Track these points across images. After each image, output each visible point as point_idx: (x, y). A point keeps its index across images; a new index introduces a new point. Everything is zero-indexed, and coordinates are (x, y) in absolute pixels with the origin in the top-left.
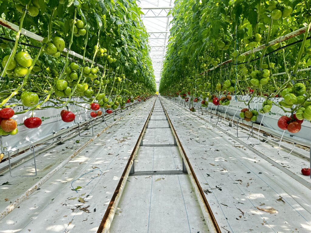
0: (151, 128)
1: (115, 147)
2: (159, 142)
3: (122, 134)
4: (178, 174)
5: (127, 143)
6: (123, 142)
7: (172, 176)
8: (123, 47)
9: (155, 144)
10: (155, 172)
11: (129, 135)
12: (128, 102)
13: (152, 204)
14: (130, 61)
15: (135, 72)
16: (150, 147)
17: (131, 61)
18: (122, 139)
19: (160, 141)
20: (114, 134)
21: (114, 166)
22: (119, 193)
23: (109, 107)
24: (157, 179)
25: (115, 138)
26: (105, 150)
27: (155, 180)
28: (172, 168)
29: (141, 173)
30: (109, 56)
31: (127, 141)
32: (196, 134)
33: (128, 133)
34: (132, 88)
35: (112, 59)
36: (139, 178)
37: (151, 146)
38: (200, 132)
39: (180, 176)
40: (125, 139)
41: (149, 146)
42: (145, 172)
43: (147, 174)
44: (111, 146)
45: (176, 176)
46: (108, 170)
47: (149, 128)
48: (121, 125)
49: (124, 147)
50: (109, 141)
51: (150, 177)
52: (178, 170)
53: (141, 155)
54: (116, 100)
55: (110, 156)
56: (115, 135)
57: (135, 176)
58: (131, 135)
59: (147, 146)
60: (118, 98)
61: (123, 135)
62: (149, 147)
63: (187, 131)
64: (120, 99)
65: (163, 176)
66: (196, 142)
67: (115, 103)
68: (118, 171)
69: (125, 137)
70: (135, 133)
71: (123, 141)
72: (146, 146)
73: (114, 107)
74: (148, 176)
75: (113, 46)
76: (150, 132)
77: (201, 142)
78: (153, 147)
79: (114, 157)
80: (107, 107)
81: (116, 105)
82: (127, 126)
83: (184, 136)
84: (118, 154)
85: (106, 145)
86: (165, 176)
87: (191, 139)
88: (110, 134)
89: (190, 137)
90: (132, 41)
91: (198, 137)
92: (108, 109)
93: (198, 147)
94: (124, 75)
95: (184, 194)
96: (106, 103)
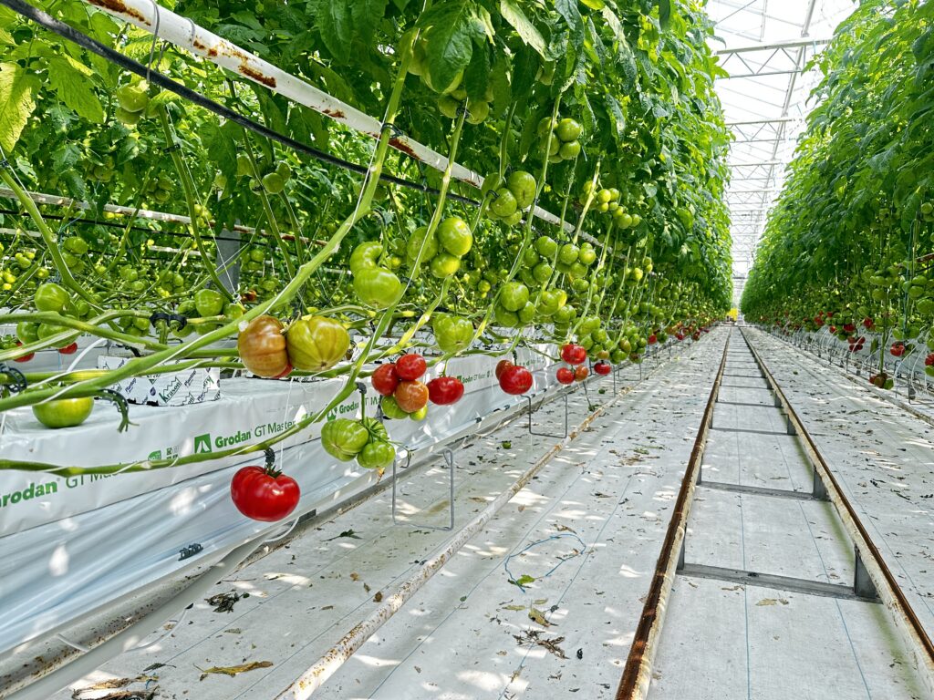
0: (725, 430)
1: (613, 476)
2: (757, 478)
3: (629, 438)
4: (837, 595)
5: (650, 467)
6: (636, 462)
7: (812, 598)
8: (661, 178)
9: (746, 483)
10: (753, 575)
11: (653, 444)
12: (651, 340)
13: (752, 675)
14: (675, 220)
15: (685, 249)
16: (727, 492)
17: (678, 217)
18: (632, 455)
20: (604, 434)
21: (618, 533)
22: (657, 618)
23: (605, 356)
24: (760, 599)
25: (610, 447)
26: (585, 480)
27: (756, 602)
28: (812, 572)
29: (707, 571)
30: (622, 209)
31: (647, 461)
32: (892, 466)
33: (649, 438)
34: (666, 298)
35: (628, 216)
36: (700, 583)
37: (729, 489)
38: (906, 460)
39: (843, 602)
40: (642, 456)
41: (722, 489)
42: (719, 571)
43: (728, 579)
44: (600, 469)
45: (830, 600)
46: (601, 541)
47: (716, 429)
48: (622, 410)
49: (643, 480)
50: (592, 453)
51: (736, 588)
52: (834, 581)
53: (698, 513)
54: (623, 335)
55: (600, 499)
56: (609, 438)
57: (689, 578)
58: (658, 443)
59: (717, 488)
60: (629, 329)
61: (633, 441)
62: (723, 492)
63: (858, 451)
64: (634, 332)
65: (786, 594)
66: (895, 494)
67: (619, 344)
68: (632, 552)
69: (639, 448)
70: (671, 441)
71: (637, 460)
72: (712, 485)
73: (616, 356)
74: (731, 585)
75: (632, 179)
76: (720, 442)
77: (915, 497)
78: (738, 494)
79: (613, 507)
80: (600, 355)
81: (623, 350)
82: (641, 415)
83: (846, 469)
84: (626, 500)
85: (585, 466)
86: (789, 593)
87: (876, 485)
88: (593, 434)
89: (869, 476)
90: (685, 160)
91: (901, 478)
92: (599, 361)
93: (903, 513)
94: (650, 259)
95: (863, 666)
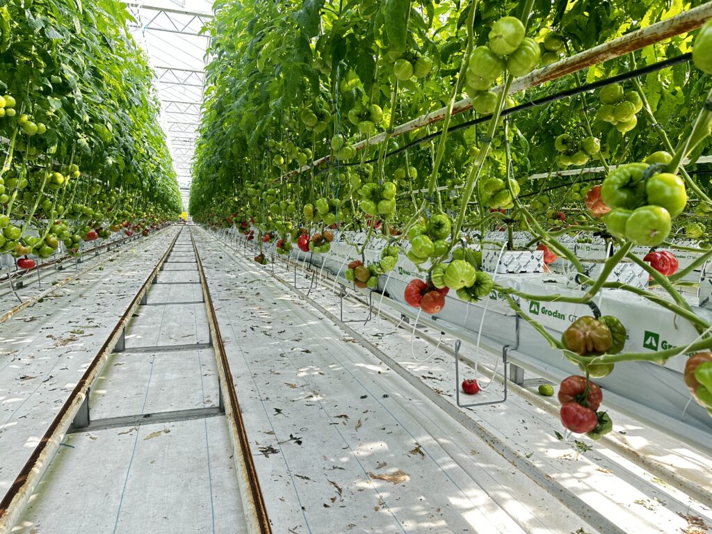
0: (156, 305)
1: (44, 358)
2: (171, 338)
3: (70, 322)
4: (207, 415)
5: (82, 345)
6: (71, 342)
7: (190, 423)
8: (70, 95)
9: (160, 344)
10: (148, 416)
11: (91, 324)
12: (90, 237)
13: (125, 499)
14: (92, 134)
15: (110, 161)
16: (145, 354)
17: (96, 132)
18: (68, 336)
19: (173, 336)
20: (46, 321)
21: (34, 409)
22: (26, 483)
24: (149, 434)
25: (48, 332)
26: (14, 366)
27: (145, 438)
28: (195, 403)
29: (109, 422)
30: (25, 118)
31: (81, 339)
32: (266, 315)
33: (88, 319)
34: (104, 201)
35: (33, 124)
36: (100, 434)
37: (146, 351)
38: (275, 310)
39: (209, 420)
40: (77, 335)
41: (141, 352)
42: (120, 420)
43: (127, 424)
44: (32, 354)
45: (202, 420)
46: (13, 421)
47: (150, 305)
48: (70, 298)
49: (70, 357)
50: (28, 341)
51: (131, 430)
52: (208, 405)
53: (115, 376)
54: (51, 232)
55: (25, 382)
56: (49, 324)
57: (90, 433)
58: (95, 323)
59: (137, 352)
60: (58, 227)
61: (74, 324)
62: (141, 354)
63: (247, 308)
64: (63, 230)
65: (168, 425)
66: (263, 334)
67: (45, 240)
68: (43, 423)
69: (76, 329)
70: (108, 319)
71: (71, 340)
72: (133, 350)
73: (43, 251)
74: (127, 429)
76: (150, 314)
77: (274, 333)
78: (153, 354)
79: (36, 386)
80: (19, 251)
81: (49, 246)
82: (87, 301)
83: (236, 322)
84: (51, 377)
85: (16, 354)
86: (172, 423)
87: (253, 329)
88: (34, 323)
89: (250, 324)
91: (269, 323)
92: (23, 257)
93: (264, 346)
94: (77, 167)
95: (212, 463)
96: (13, 240)
